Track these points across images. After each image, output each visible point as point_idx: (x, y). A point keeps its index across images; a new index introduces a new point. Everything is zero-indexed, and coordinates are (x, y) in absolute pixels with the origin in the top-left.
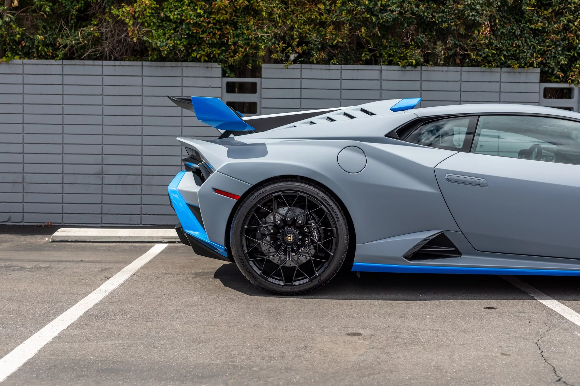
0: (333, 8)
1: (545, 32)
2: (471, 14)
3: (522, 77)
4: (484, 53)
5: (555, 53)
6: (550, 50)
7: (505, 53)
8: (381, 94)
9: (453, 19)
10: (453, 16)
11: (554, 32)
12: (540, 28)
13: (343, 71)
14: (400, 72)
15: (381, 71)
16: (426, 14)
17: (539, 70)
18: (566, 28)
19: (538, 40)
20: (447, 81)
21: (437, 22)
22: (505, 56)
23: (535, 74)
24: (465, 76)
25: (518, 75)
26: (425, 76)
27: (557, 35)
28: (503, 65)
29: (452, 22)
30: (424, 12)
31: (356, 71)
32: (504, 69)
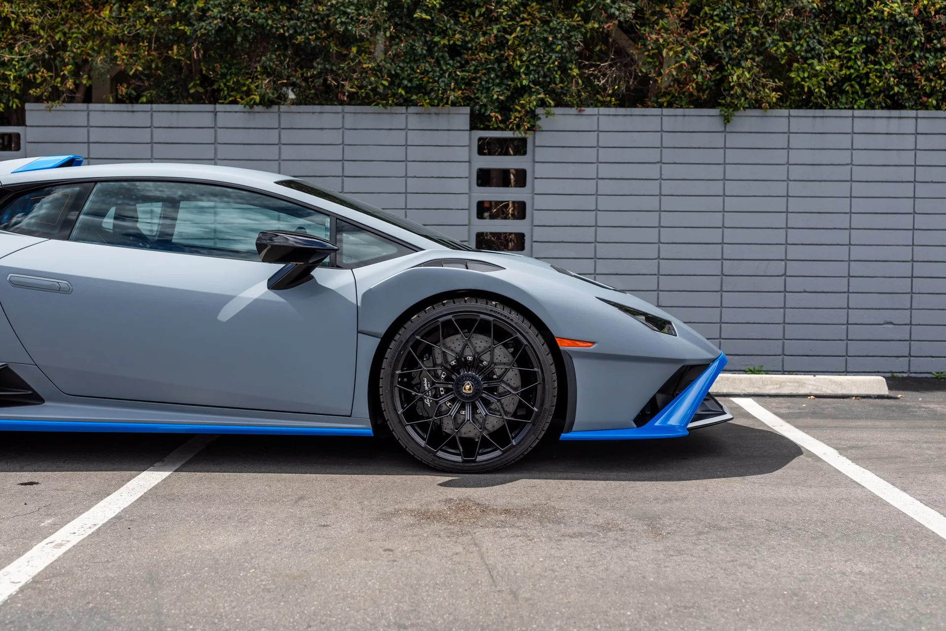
0: (123, 15)
1: (468, 49)
2: (339, 20)
3: (442, 122)
4: (371, 84)
5: (487, 82)
6: (480, 78)
7: (405, 82)
8: (216, 149)
9: (314, 29)
10: (313, 25)
11: (483, 49)
12: (459, 43)
13: (154, 114)
14: (246, 114)
15: (215, 113)
16: (270, 22)
17: (467, 110)
18: (501, 43)
19: (460, 62)
20: (322, 129)
21: (287, 34)
22: (405, 88)
23: (462, 117)
24: (350, 121)
25: (434, 117)
26: (286, 121)
27: (489, 53)
28: (407, 102)
29: (312, 35)
30: (267, 19)
31: (175, 114)
32: (412, 109)
